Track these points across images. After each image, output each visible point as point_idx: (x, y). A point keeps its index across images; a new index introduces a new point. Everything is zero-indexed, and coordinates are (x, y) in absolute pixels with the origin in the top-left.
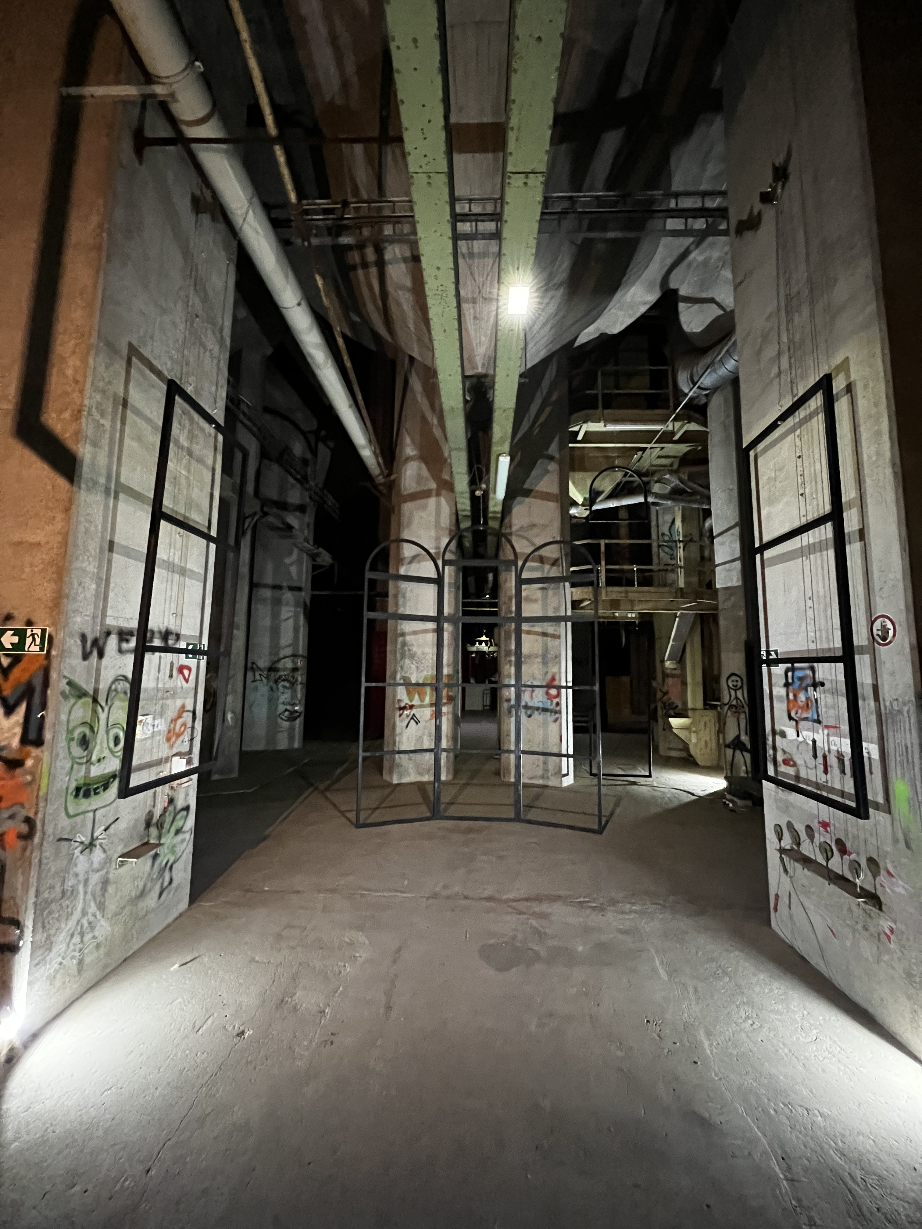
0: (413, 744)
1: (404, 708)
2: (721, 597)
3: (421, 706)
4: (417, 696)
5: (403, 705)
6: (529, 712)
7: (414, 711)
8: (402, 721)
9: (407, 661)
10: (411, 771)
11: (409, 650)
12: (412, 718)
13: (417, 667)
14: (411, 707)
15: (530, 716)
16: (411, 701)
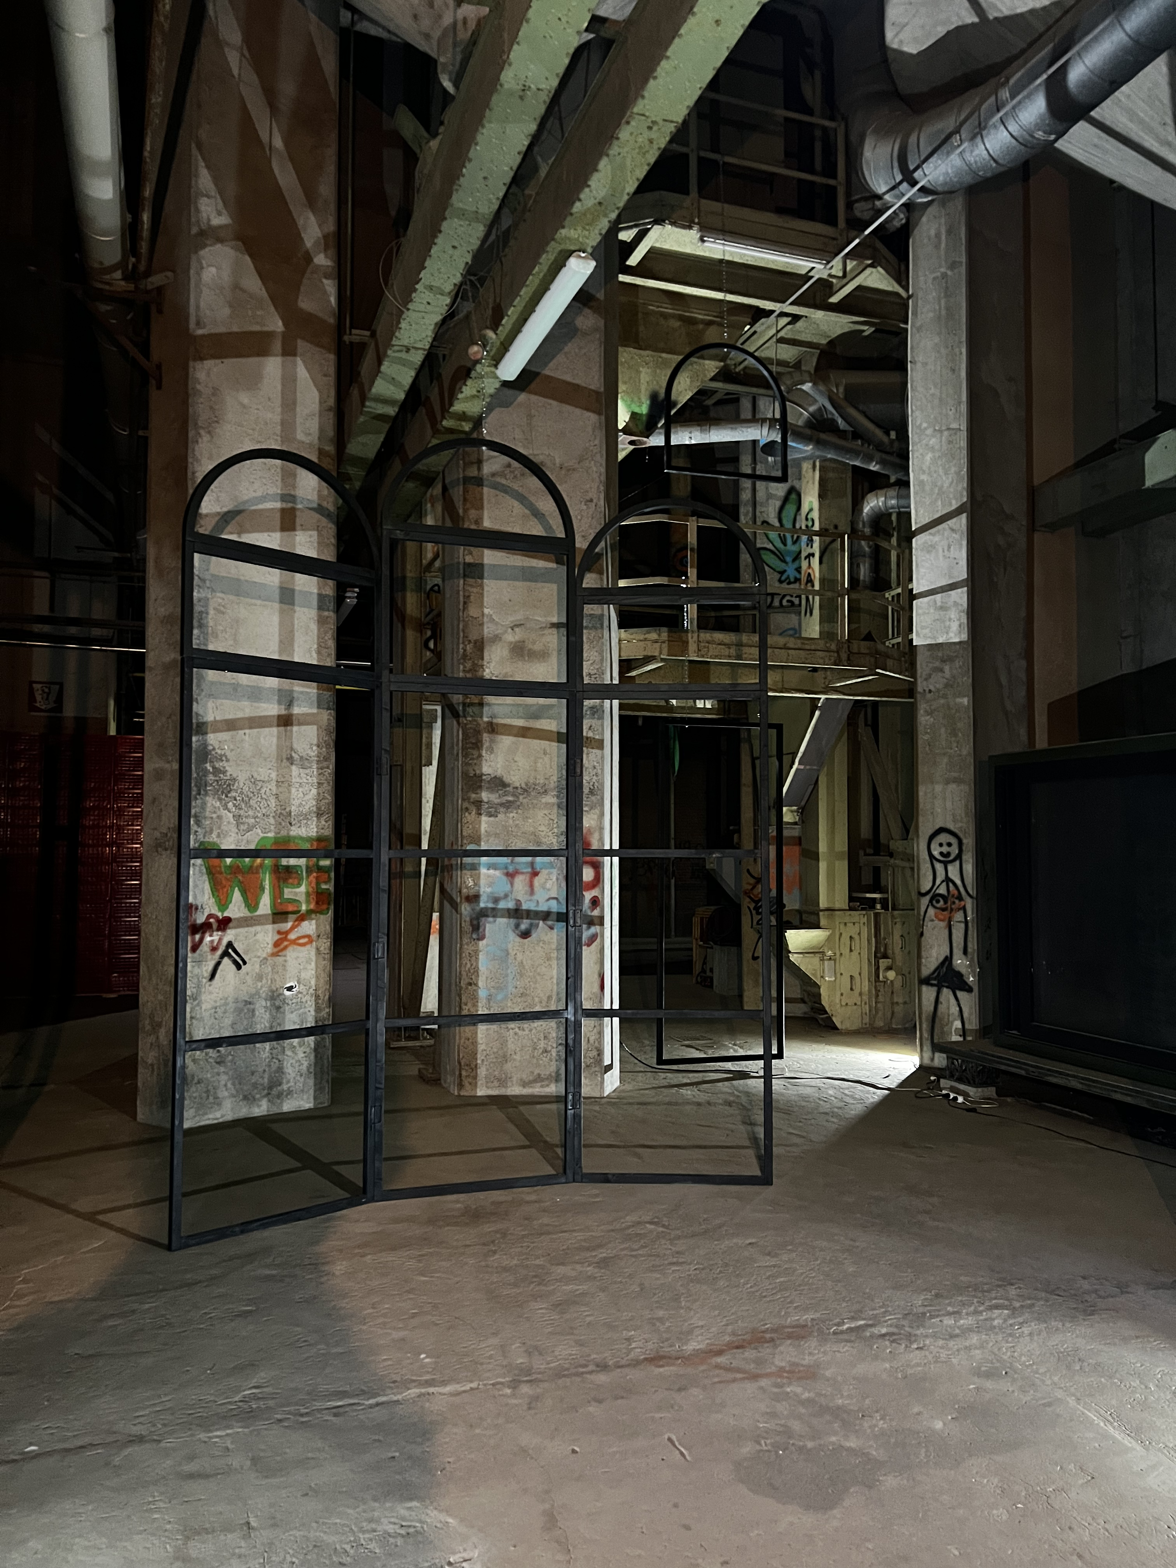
0: (228, 1021)
1: (206, 927)
2: (923, 664)
3: (245, 922)
4: (237, 895)
5: (200, 919)
6: (524, 925)
7: (230, 935)
8: (199, 962)
9: (212, 802)
10: (223, 1093)
11: (217, 771)
12: (225, 954)
13: (237, 817)
14: (224, 924)
15: (525, 935)
16: (223, 905)
